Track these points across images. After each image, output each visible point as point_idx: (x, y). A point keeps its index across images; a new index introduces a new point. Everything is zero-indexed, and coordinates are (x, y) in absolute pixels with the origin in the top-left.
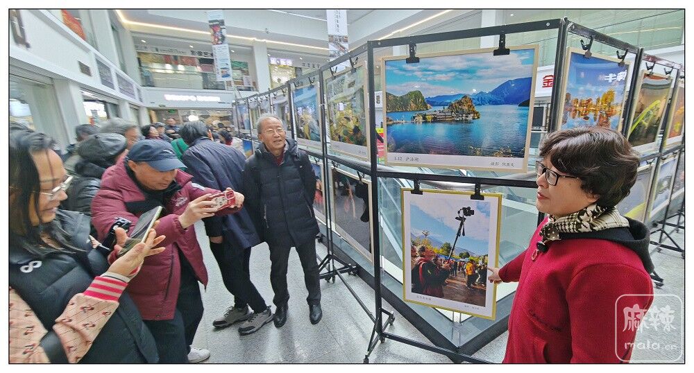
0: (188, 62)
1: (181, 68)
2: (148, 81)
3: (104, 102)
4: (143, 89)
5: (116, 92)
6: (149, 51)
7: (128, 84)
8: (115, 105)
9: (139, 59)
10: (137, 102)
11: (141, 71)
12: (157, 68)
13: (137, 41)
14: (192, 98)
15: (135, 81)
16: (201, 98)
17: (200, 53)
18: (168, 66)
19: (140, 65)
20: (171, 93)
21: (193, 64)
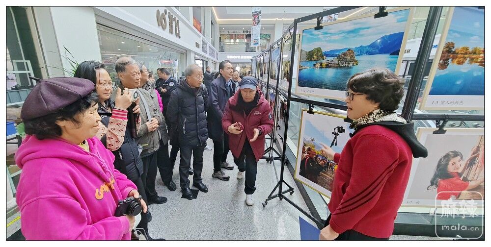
0: (241, 37)
1: (238, 41)
2: (222, 49)
3: (203, 60)
4: (219, 53)
5: (207, 56)
6: (225, 33)
7: (213, 51)
8: (206, 61)
9: (220, 38)
10: (215, 60)
11: (220, 44)
12: (227, 42)
13: (221, 29)
14: (239, 57)
15: (216, 49)
16: (242, 57)
17: (247, 32)
18: (232, 41)
19: (220, 41)
20: (230, 55)
21: (243, 38)
